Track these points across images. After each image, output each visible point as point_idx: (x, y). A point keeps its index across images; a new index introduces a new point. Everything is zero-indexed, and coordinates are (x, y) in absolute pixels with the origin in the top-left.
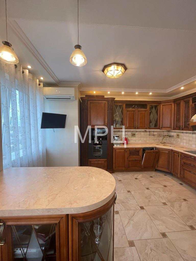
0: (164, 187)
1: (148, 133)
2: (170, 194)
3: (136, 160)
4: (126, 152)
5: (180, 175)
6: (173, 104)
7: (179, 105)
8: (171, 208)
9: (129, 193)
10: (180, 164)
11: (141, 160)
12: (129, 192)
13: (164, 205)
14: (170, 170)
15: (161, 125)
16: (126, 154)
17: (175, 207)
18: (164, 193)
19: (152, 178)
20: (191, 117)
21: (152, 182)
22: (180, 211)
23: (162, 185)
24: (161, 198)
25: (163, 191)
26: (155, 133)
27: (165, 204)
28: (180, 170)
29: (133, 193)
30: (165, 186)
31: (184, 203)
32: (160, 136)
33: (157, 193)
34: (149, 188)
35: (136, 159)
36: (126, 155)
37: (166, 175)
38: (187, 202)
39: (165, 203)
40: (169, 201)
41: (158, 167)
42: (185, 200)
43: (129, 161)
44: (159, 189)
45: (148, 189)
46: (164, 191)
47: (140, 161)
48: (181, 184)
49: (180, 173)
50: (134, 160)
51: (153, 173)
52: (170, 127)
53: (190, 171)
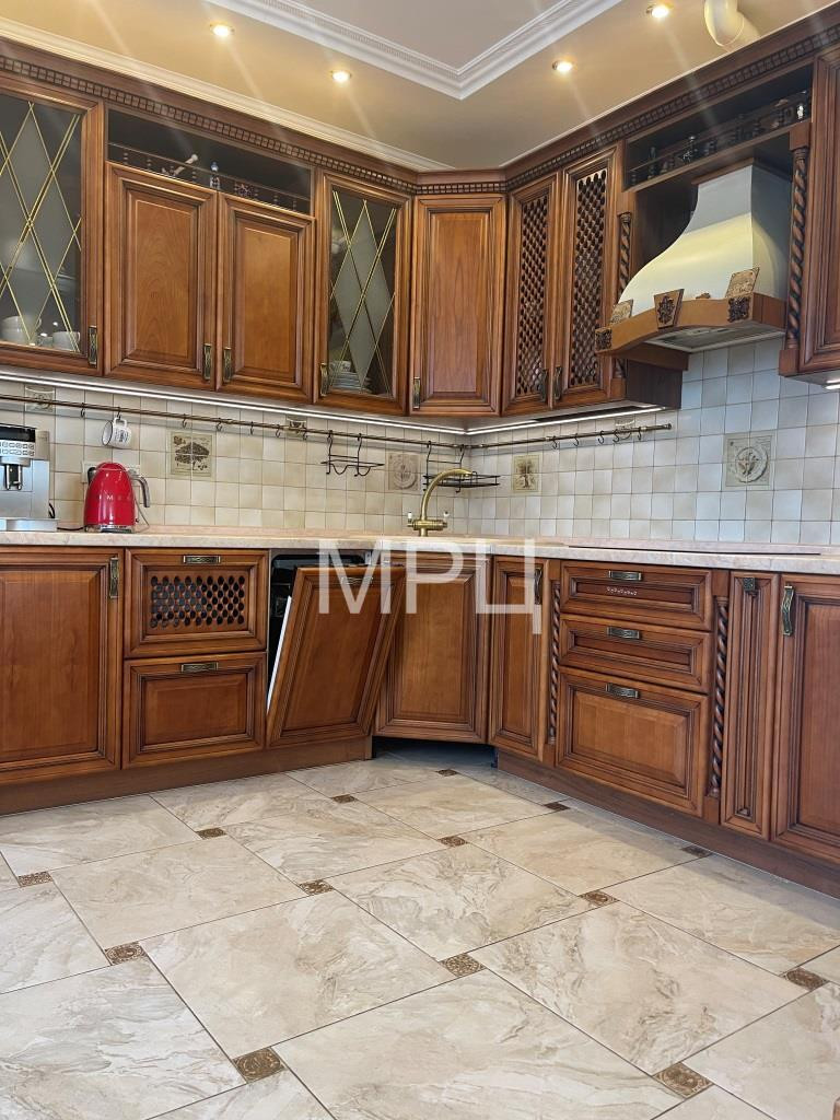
0: (444, 847)
1: (320, 451)
2: (494, 887)
3: (209, 672)
4: (112, 589)
5: (546, 742)
6: (501, 209)
7: (535, 212)
8: (515, 980)
9: (125, 968)
10: (551, 653)
11: (256, 670)
12: (121, 954)
13: (459, 976)
14: (481, 726)
15: (415, 375)
16: (116, 606)
17: (540, 966)
18: (450, 889)
19: (345, 806)
20: (613, 291)
21: (352, 832)
22: (577, 983)
23: (427, 837)
24: (432, 927)
25: (442, 875)
26: (372, 455)
27: (462, 965)
28: (549, 696)
29: (162, 956)
30: (454, 841)
31: (595, 924)
32: (408, 482)
33: (396, 900)
34: (330, 882)
35: (210, 664)
36: (118, 623)
37: (454, 773)
38: (608, 908)
39: (465, 955)
40: (493, 936)
41: (392, 715)
42: (596, 898)
43: (144, 680)
44: (408, 866)
45: (316, 887)
46: (448, 874)
47: (245, 672)
48: (556, 807)
49: (549, 725)
50: (193, 668)
51: (359, 775)
52: (479, 396)
53: (613, 692)
